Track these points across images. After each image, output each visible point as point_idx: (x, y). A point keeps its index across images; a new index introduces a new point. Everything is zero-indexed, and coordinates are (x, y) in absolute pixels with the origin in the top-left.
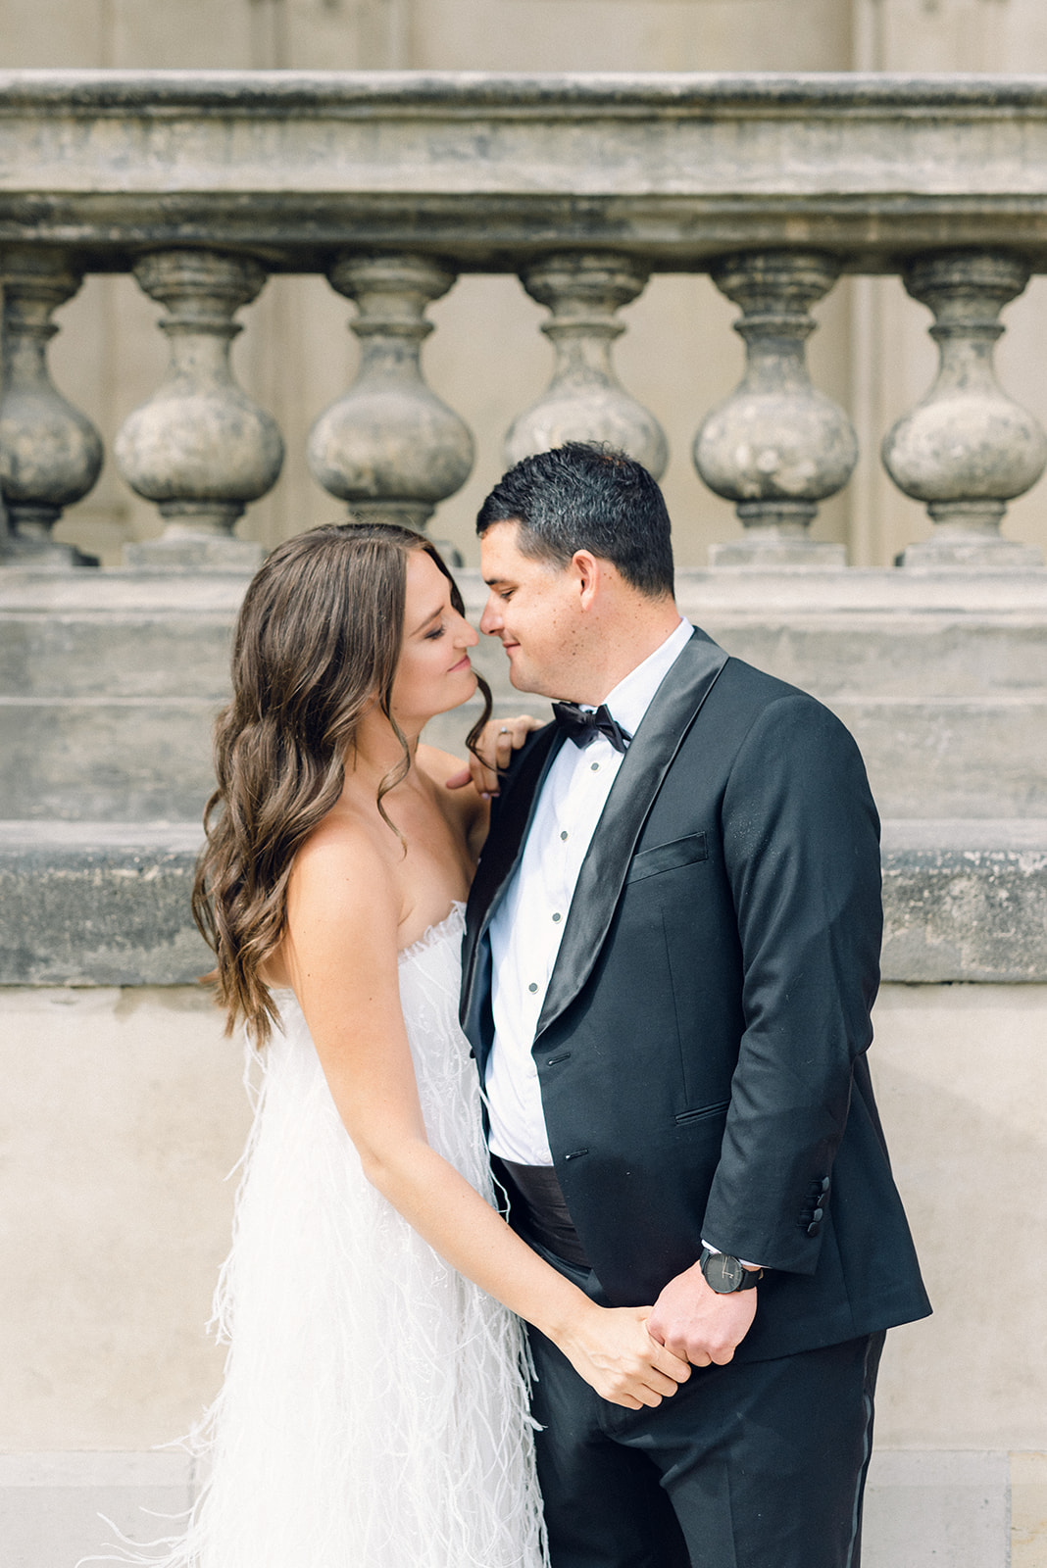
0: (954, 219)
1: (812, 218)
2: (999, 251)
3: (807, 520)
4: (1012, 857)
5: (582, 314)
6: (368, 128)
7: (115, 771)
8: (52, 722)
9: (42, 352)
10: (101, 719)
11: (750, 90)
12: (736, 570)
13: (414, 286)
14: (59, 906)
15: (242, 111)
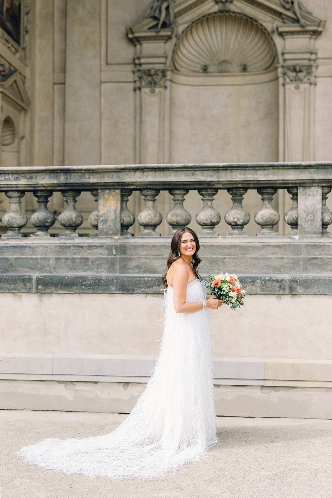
0: (264, 184)
1: (242, 184)
2: (271, 188)
3: (242, 228)
4: (265, 277)
5: (208, 197)
6: (176, 172)
7: (139, 267)
8: (130, 259)
9: (126, 204)
10: (137, 259)
11: (232, 166)
12: (231, 236)
13: (182, 194)
14: (138, 283)
15: (158, 170)
